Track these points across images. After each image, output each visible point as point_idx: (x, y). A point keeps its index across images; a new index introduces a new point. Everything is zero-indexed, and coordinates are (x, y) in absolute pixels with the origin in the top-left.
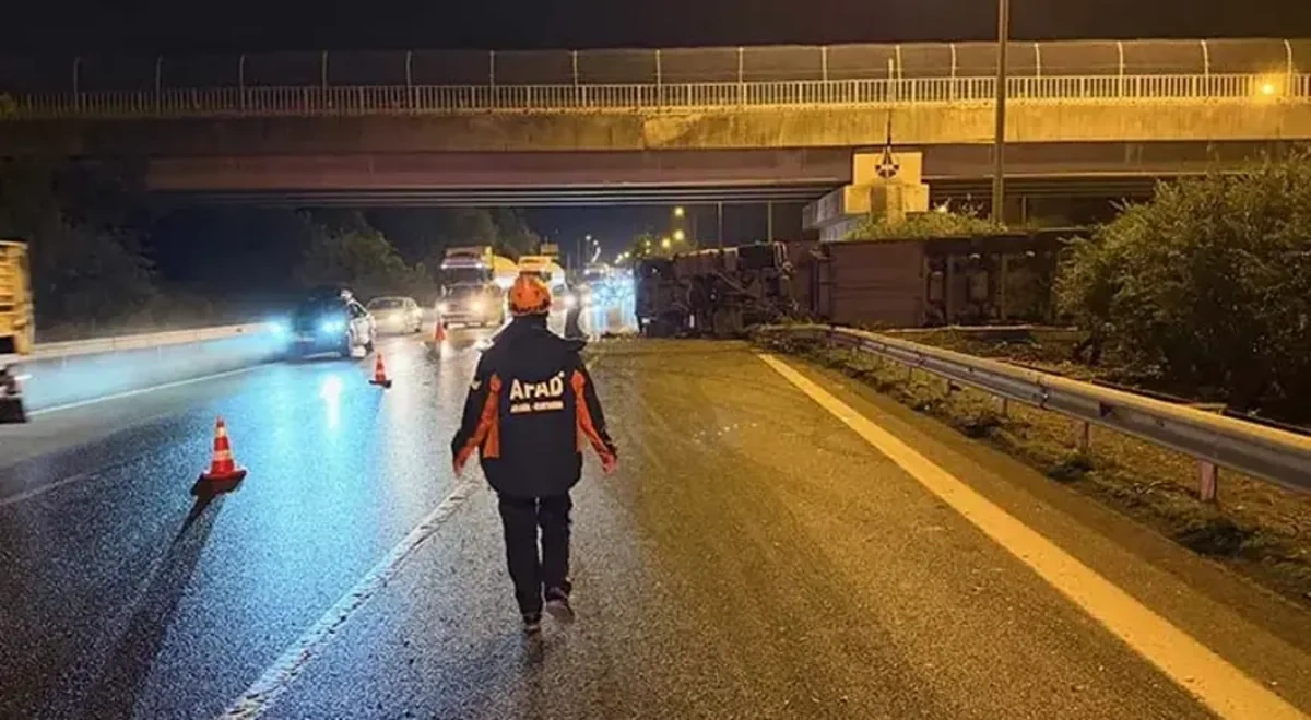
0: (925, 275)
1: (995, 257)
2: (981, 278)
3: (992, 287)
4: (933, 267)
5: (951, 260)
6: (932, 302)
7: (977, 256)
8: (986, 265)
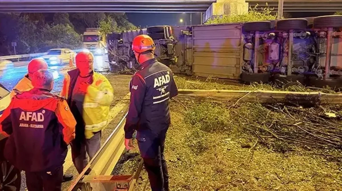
0: (242, 46)
1: (285, 35)
2: (275, 47)
3: (281, 52)
4: (247, 40)
5: (257, 36)
6: (246, 61)
7: (273, 34)
8: (279, 40)
